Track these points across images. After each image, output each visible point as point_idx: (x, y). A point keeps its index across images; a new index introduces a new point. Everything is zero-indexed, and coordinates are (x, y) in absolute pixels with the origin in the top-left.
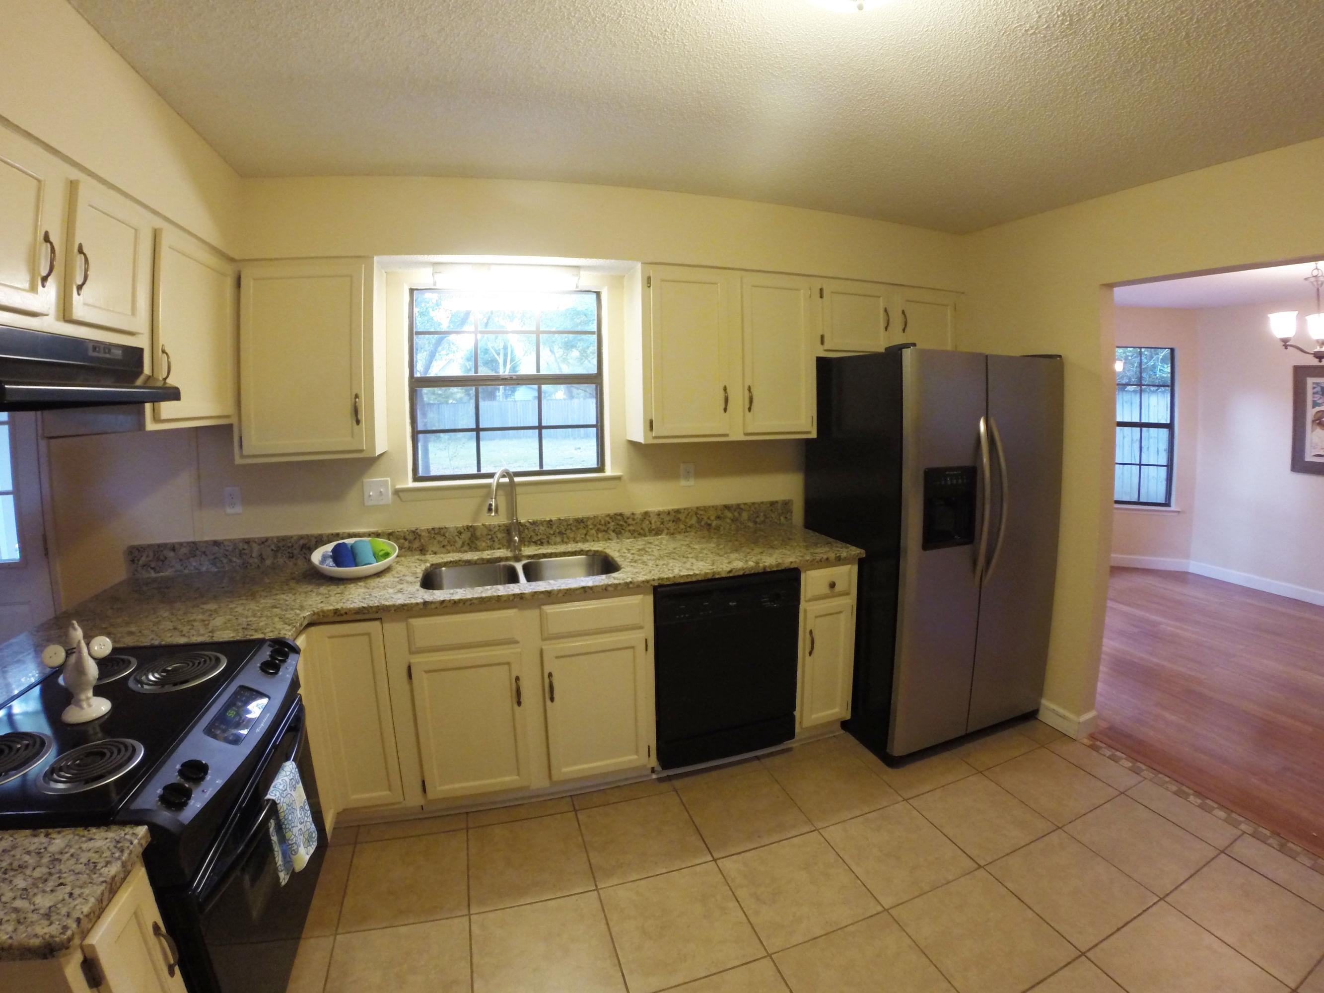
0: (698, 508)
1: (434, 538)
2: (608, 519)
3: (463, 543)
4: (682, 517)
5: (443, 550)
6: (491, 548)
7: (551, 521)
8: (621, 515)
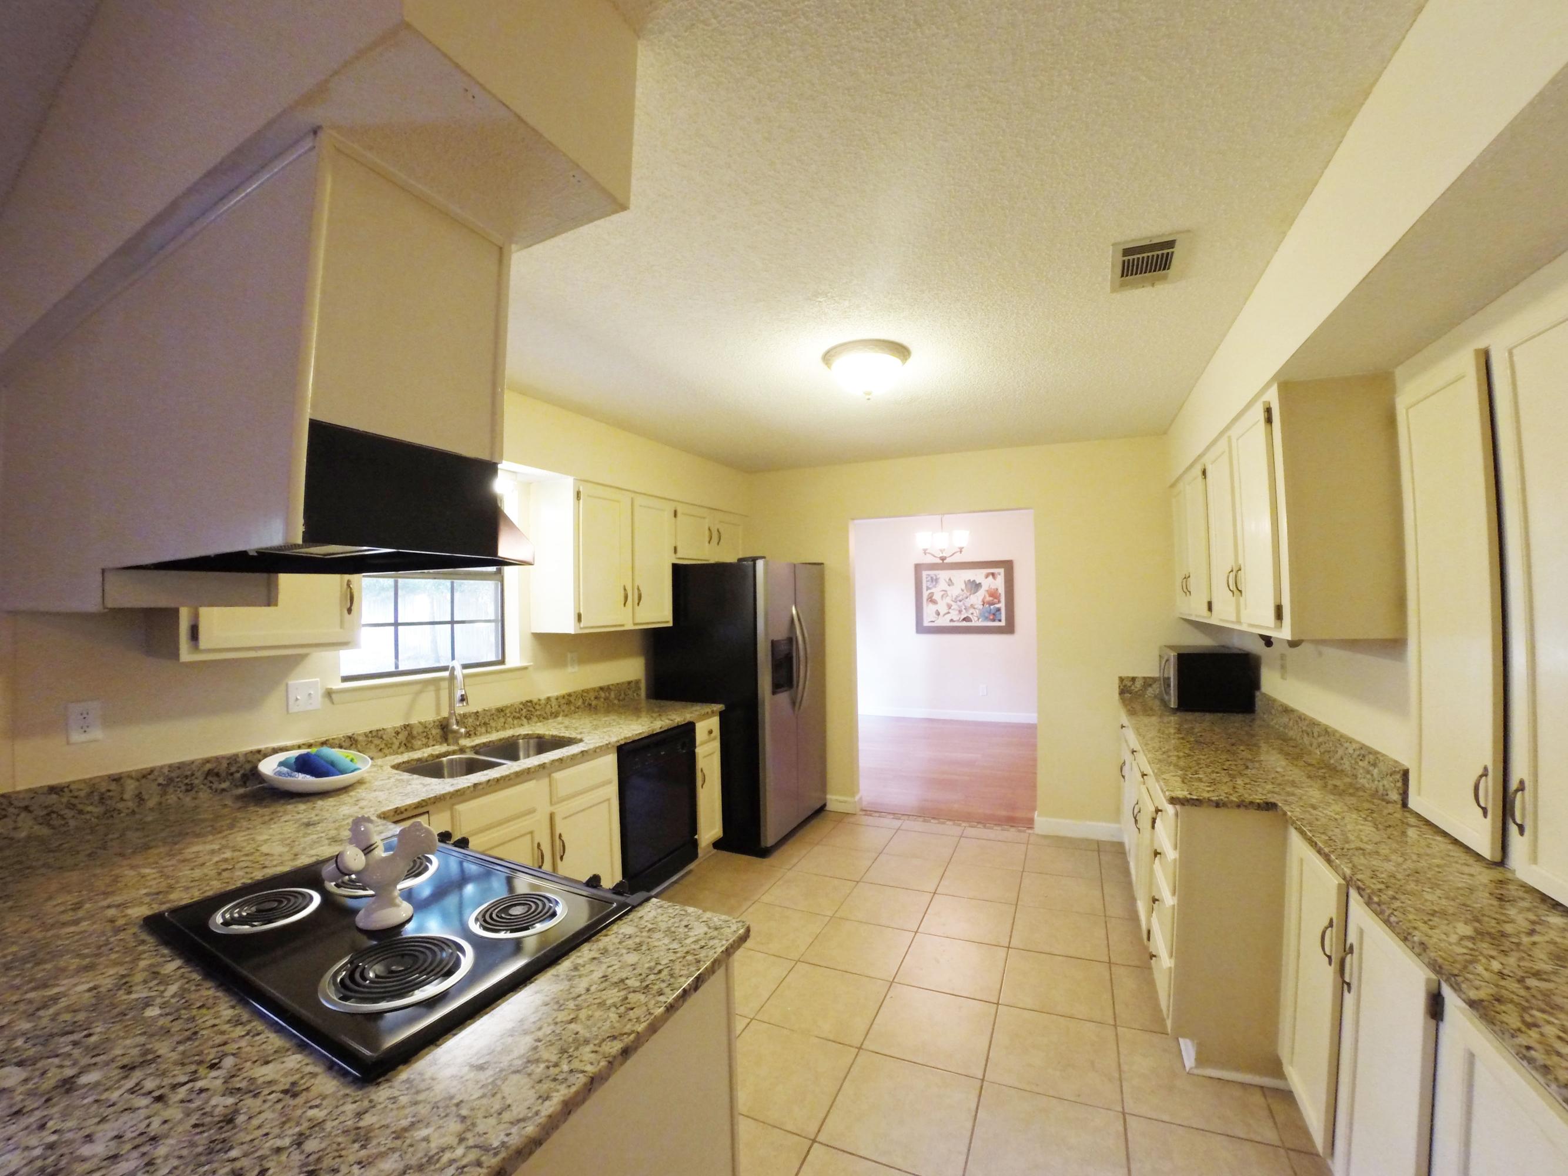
0: (583, 691)
1: (371, 742)
2: (521, 706)
3: (400, 744)
4: (572, 699)
5: (381, 754)
6: (427, 746)
7: (477, 712)
8: (531, 701)
